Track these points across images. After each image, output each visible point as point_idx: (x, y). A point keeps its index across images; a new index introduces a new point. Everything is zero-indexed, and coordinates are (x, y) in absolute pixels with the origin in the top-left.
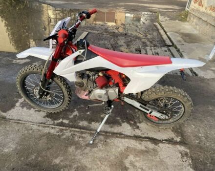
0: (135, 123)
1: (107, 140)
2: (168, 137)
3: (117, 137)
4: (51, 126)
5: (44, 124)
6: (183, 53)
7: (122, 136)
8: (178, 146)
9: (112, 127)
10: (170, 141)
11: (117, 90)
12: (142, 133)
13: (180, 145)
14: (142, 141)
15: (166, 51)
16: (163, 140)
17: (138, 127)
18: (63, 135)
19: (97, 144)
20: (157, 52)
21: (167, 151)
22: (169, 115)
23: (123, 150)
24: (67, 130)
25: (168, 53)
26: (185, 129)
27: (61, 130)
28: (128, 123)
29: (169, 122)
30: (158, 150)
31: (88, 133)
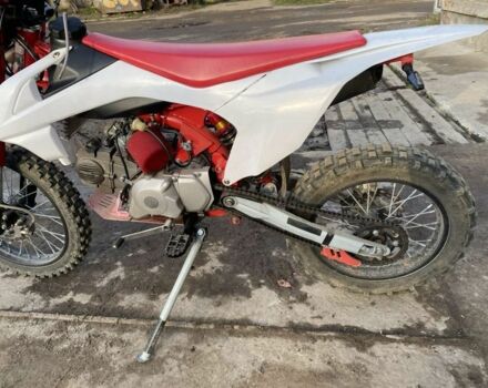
0: (295, 284)
1: (198, 347)
2: (404, 321)
3: (232, 333)
4: (34, 315)
5: (18, 310)
6: (435, 98)
7: (249, 328)
8: (441, 349)
9: (219, 304)
10: (411, 334)
11: (205, 175)
12: (315, 313)
13: (446, 344)
14: (314, 340)
15: (390, 99)
16: (385, 333)
17: (303, 298)
18: (62, 340)
19: (163, 360)
20: (365, 104)
21: (402, 370)
22: (395, 243)
23: (249, 375)
24: (80, 323)
25: (396, 102)
26: (462, 291)
27: (62, 327)
28: (270, 287)
29: (401, 271)
30: (370, 367)
31: (143, 328)
